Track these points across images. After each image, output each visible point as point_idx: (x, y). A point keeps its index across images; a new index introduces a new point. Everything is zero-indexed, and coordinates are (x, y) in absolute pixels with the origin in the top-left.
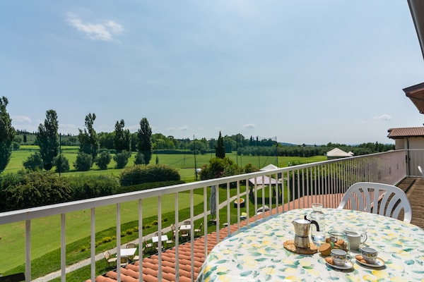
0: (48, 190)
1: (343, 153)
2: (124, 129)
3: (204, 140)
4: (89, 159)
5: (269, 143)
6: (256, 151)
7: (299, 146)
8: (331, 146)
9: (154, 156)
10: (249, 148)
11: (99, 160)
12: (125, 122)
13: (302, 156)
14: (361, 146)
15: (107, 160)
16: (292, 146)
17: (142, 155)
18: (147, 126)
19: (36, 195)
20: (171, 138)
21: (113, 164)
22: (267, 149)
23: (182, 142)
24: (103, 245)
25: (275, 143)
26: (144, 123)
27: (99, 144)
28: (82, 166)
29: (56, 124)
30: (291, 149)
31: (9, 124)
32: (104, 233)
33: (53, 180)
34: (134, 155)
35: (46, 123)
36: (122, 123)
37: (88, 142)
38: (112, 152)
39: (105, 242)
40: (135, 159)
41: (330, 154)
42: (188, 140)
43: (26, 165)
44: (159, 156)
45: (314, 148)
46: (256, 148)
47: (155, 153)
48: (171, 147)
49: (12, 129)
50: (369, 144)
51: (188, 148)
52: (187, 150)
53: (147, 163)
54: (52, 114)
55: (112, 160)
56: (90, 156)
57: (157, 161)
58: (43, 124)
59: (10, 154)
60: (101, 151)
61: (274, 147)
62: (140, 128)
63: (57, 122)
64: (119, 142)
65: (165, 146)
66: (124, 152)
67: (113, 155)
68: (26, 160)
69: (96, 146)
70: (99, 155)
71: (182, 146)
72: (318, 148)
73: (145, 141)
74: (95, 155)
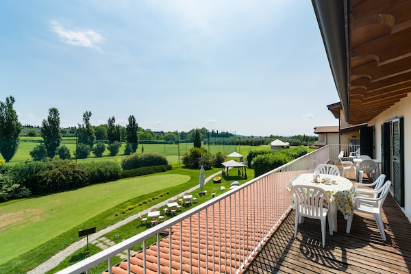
0: (70, 174)
1: (282, 144)
2: (115, 124)
3: (176, 133)
4: (87, 149)
5: (227, 135)
6: (218, 141)
7: (249, 137)
8: (273, 138)
9: (140, 146)
10: (212, 139)
11: (96, 150)
12: (115, 118)
13: (252, 145)
14: (293, 137)
15: (102, 150)
16: (244, 137)
17: (131, 145)
18: (134, 122)
19: (61, 178)
20: (149, 131)
21: (107, 152)
22: (226, 139)
23: (157, 134)
24: (129, 211)
25: (231, 135)
26: (132, 120)
27: (95, 137)
28: (81, 154)
29: (58, 120)
30: (244, 140)
31: (16, 119)
32: (126, 204)
33: (73, 166)
34: (124, 145)
35: (49, 120)
36: (113, 119)
37: (85, 135)
38: (106, 142)
39: (130, 209)
40: (125, 149)
41: (273, 143)
42: (162, 132)
43: (32, 154)
44: (145, 145)
45: (261, 139)
46: (217, 139)
47: (141, 143)
48: (150, 138)
49: (18, 124)
50: (299, 136)
51: (163, 139)
52: (163, 141)
53: (135, 151)
54: (54, 111)
55: (106, 149)
56: (88, 146)
57: (143, 150)
58: (47, 120)
59: (17, 145)
60: (96, 143)
61: (231, 138)
62: (128, 124)
63: (58, 118)
64: (112, 134)
65: (145, 137)
66: (116, 143)
67: (107, 145)
68: (32, 149)
69: (92, 138)
70: (95, 145)
71: (158, 138)
72: (264, 139)
73: (133, 134)
74: (91, 145)
